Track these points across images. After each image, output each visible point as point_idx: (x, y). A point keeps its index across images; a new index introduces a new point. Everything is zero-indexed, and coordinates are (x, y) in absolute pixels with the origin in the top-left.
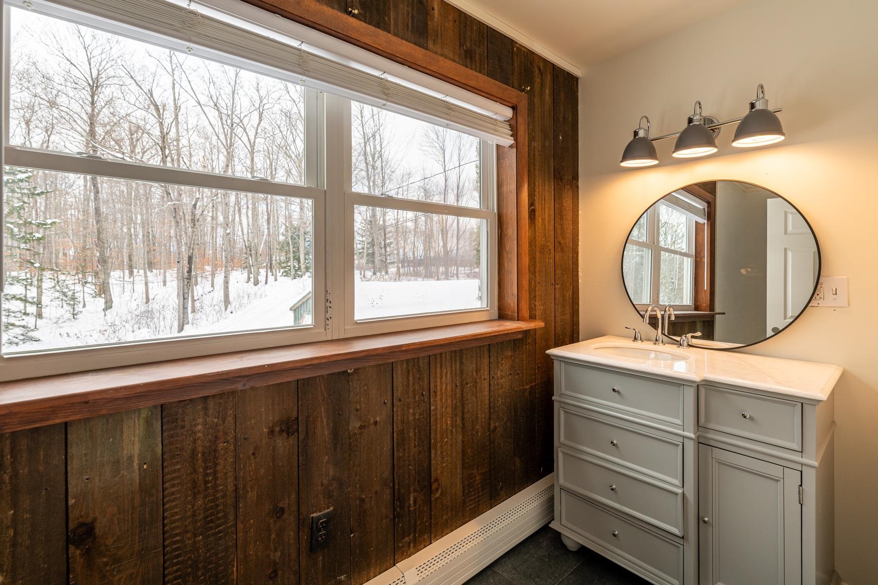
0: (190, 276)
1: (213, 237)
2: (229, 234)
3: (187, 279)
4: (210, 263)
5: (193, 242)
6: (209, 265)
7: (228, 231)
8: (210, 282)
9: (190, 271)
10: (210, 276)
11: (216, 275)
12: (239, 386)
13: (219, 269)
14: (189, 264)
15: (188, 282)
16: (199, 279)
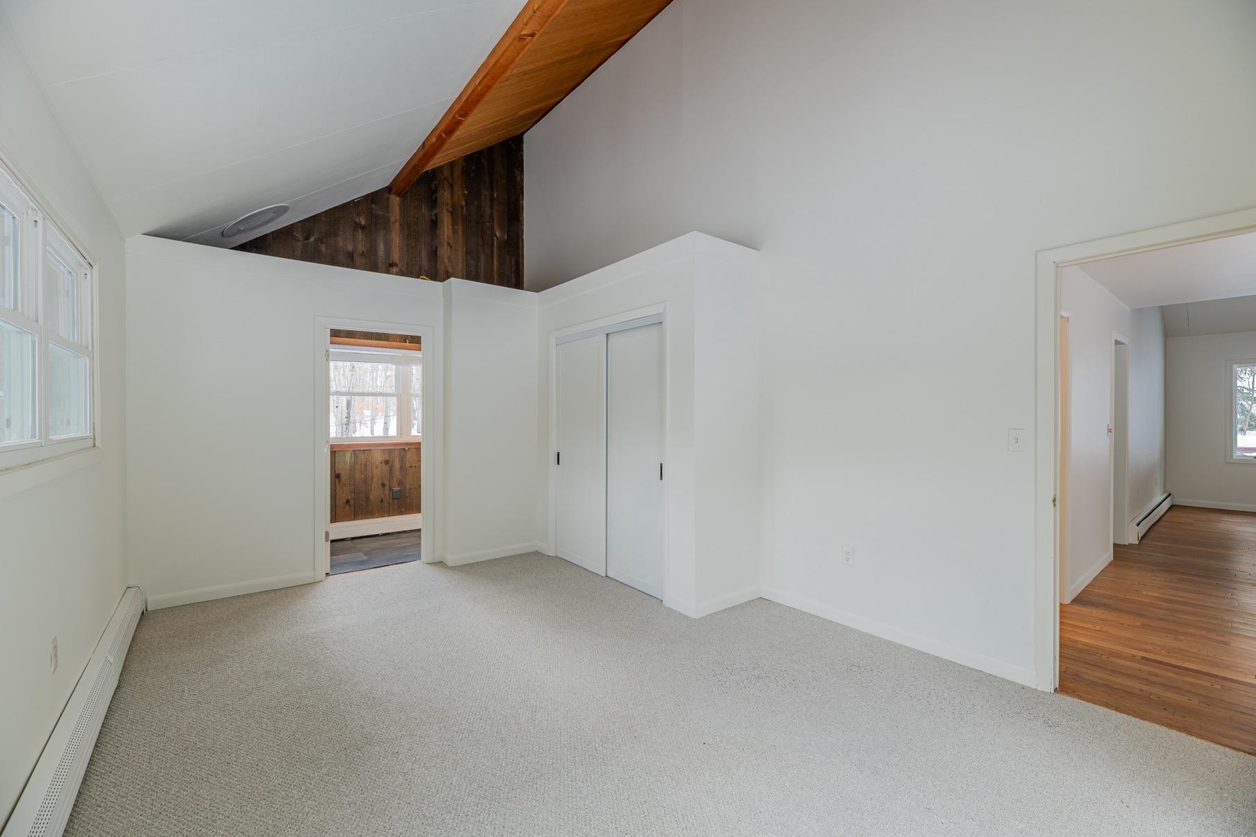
0: (349, 422)
1: (373, 379)
2: (389, 376)
3: (346, 424)
4: (370, 409)
5: (352, 386)
6: (368, 409)
7: (389, 373)
8: (370, 428)
9: (348, 417)
10: (369, 423)
11: (376, 421)
12: (372, 448)
13: (379, 414)
14: (347, 409)
15: (347, 428)
16: (358, 425)
